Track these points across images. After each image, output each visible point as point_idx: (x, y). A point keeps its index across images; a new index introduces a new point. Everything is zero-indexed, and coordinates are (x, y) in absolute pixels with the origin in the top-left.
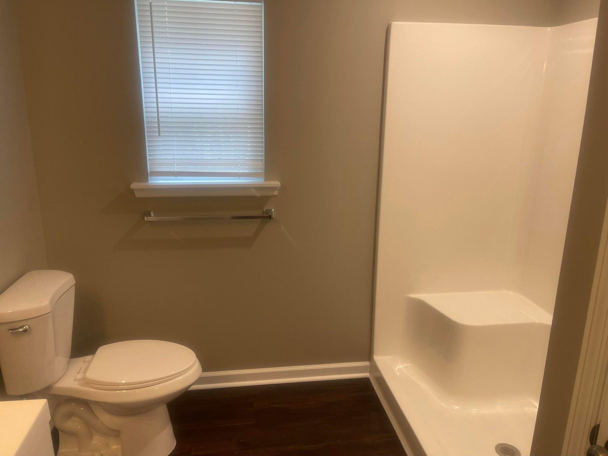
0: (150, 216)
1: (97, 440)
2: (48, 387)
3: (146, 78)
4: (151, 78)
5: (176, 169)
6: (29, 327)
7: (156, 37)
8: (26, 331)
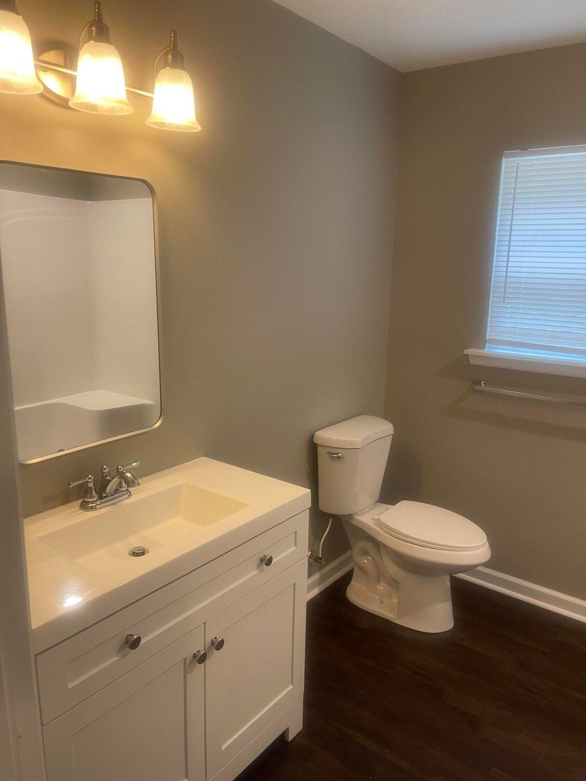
0: (481, 385)
1: (382, 587)
2: (348, 515)
3: (500, 256)
4: (505, 246)
5: (517, 339)
6: (342, 455)
7: (517, 203)
8: (339, 457)
